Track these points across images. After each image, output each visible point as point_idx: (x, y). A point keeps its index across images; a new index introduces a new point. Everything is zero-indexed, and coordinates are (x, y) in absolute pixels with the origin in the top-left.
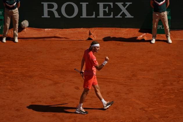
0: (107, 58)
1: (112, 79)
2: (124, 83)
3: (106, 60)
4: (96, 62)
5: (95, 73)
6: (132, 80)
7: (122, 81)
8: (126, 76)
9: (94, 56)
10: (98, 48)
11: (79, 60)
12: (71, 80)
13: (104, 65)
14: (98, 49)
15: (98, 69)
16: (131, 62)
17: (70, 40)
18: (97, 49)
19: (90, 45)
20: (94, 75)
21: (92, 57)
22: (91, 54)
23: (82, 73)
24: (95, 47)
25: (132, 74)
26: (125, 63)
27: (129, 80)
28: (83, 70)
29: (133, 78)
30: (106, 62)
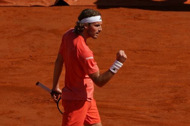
0: (121, 54)
1: (119, 109)
2: (153, 120)
3: (120, 58)
4: (93, 65)
5: (90, 94)
6: (173, 112)
7: (147, 113)
8: (156, 100)
9: (87, 49)
10: (98, 26)
11: (32, 59)
12: (11, 112)
13: (113, 73)
14: (97, 29)
15: (99, 82)
16: (171, 64)
17: (8, 5)
18: (94, 30)
19: (77, 20)
20: (90, 99)
21: (83, 51)
22: (80, 42)
23: (57, 93)
24: (89, 24)
25: (172, 95)
26: (155, 67)
27: (164, 110)
28: (58, 85)
29: (176, 106)
30: (120, 65)
